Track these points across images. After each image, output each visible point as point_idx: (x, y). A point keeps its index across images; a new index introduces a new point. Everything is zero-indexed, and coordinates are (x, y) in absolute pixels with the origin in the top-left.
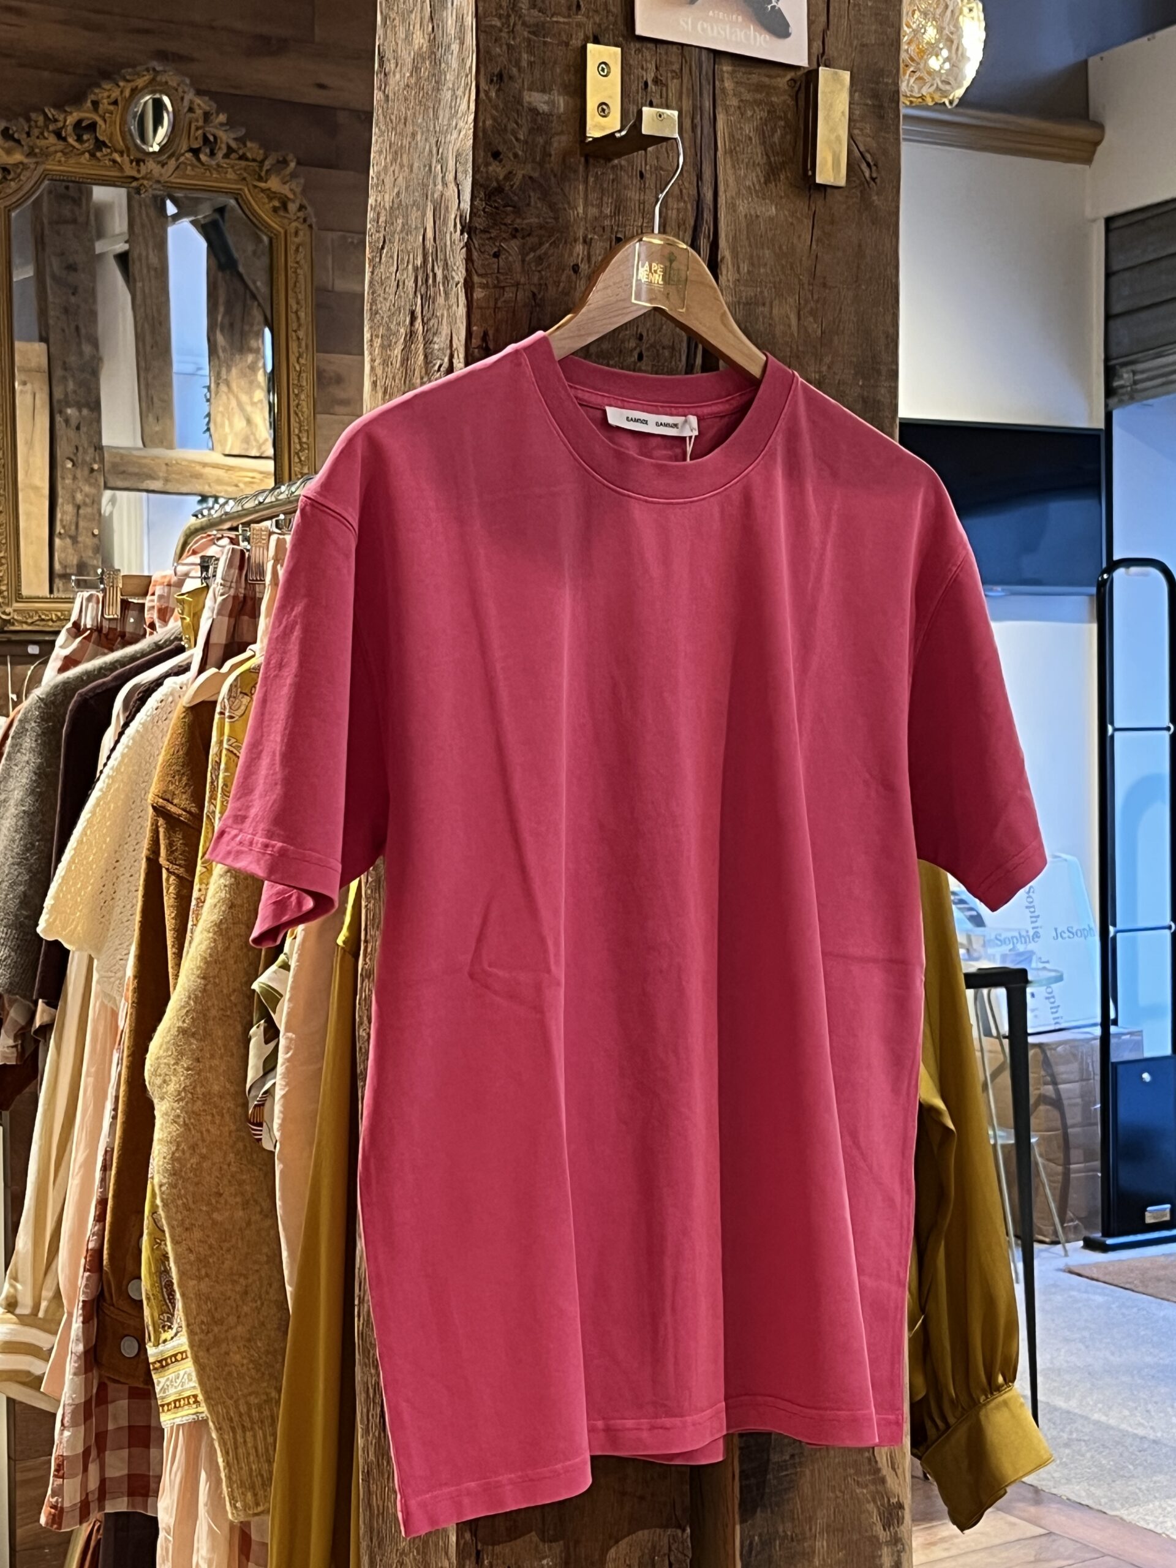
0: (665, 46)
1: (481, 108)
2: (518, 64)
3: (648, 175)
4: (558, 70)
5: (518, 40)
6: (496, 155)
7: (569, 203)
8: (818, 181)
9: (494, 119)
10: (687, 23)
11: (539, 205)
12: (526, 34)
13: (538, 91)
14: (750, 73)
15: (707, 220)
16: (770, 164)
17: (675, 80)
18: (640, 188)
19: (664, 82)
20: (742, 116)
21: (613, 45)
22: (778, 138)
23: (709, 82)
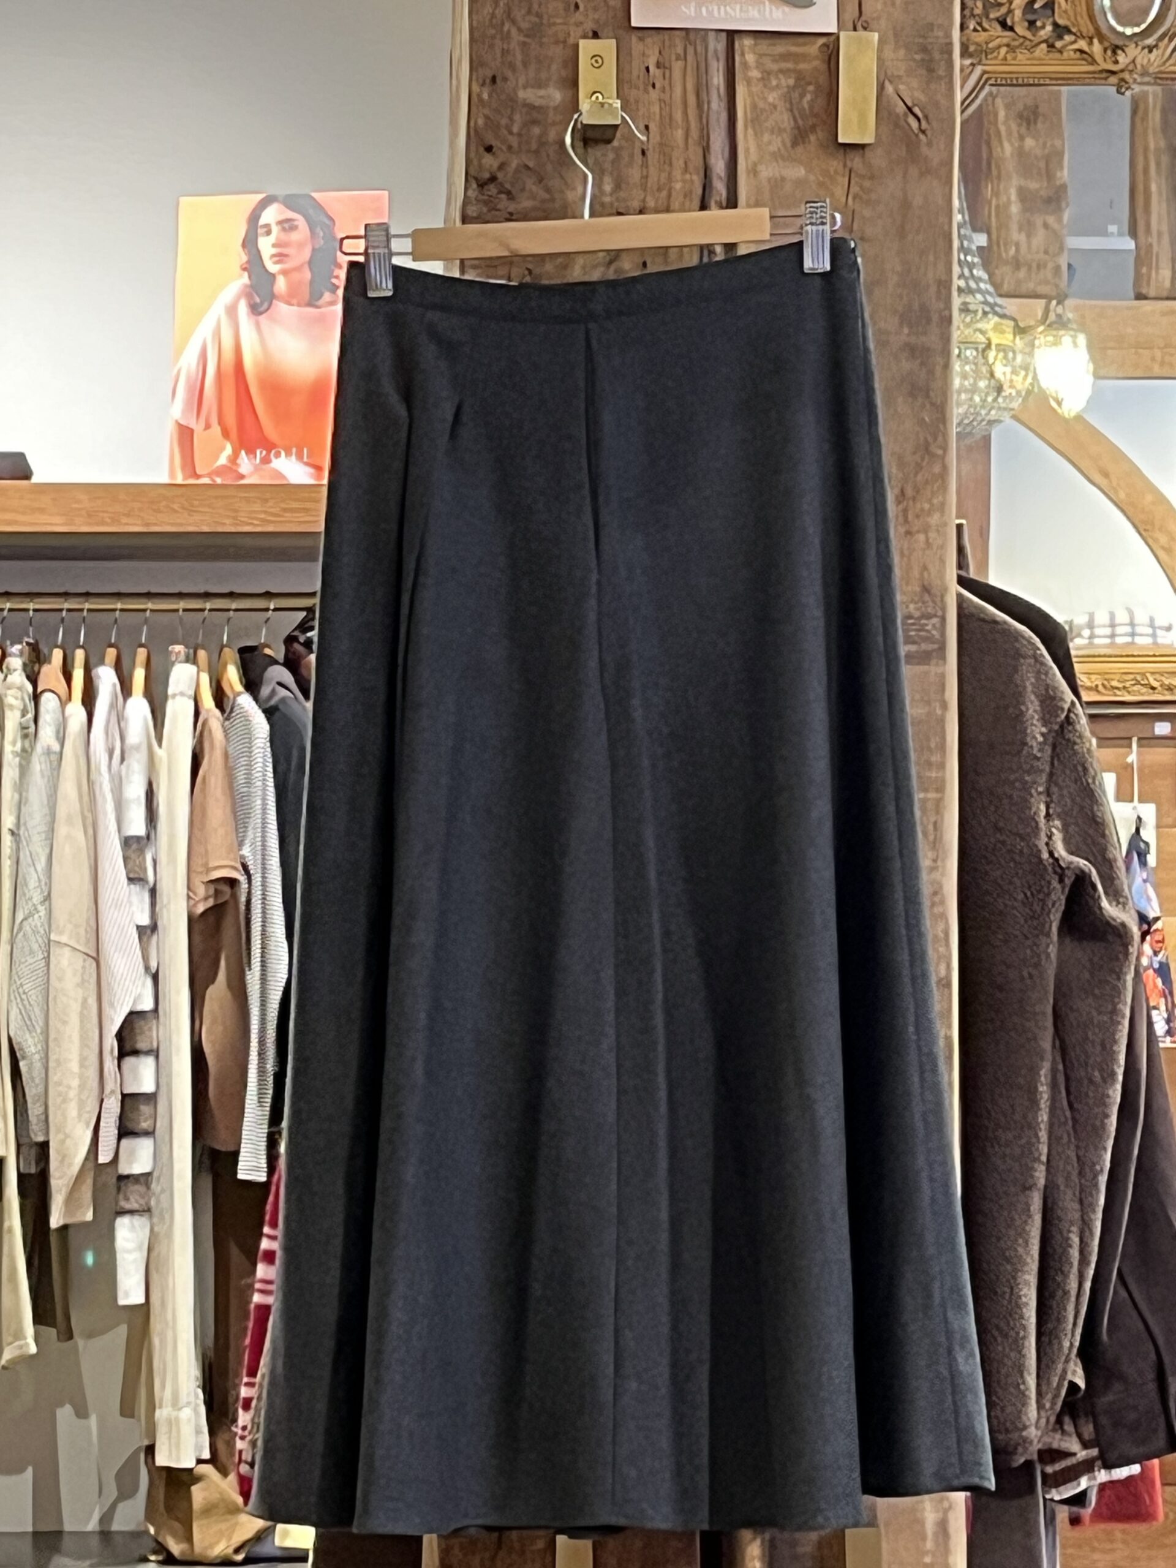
0: (669, 32)
1: (473, 108)
2: (512, 67)
3: (649, 154)
4: (554, 67)
5: (512, 46)
6: (489, 149)
7: (566, 183)
8: (841, 140)
9: (487, 117)
10: (689, 8)
11: (534, 188)
12: (522, 39)
13: (533, 87)
14: (774, 45)
15: (717, 191)
16: (798, 128)
17: (680, 64)
18: (642, 166)
19: (667, 65)
20: (765, 86)
21: (608, 38)
22: (808, 102)
23: (718, 60)
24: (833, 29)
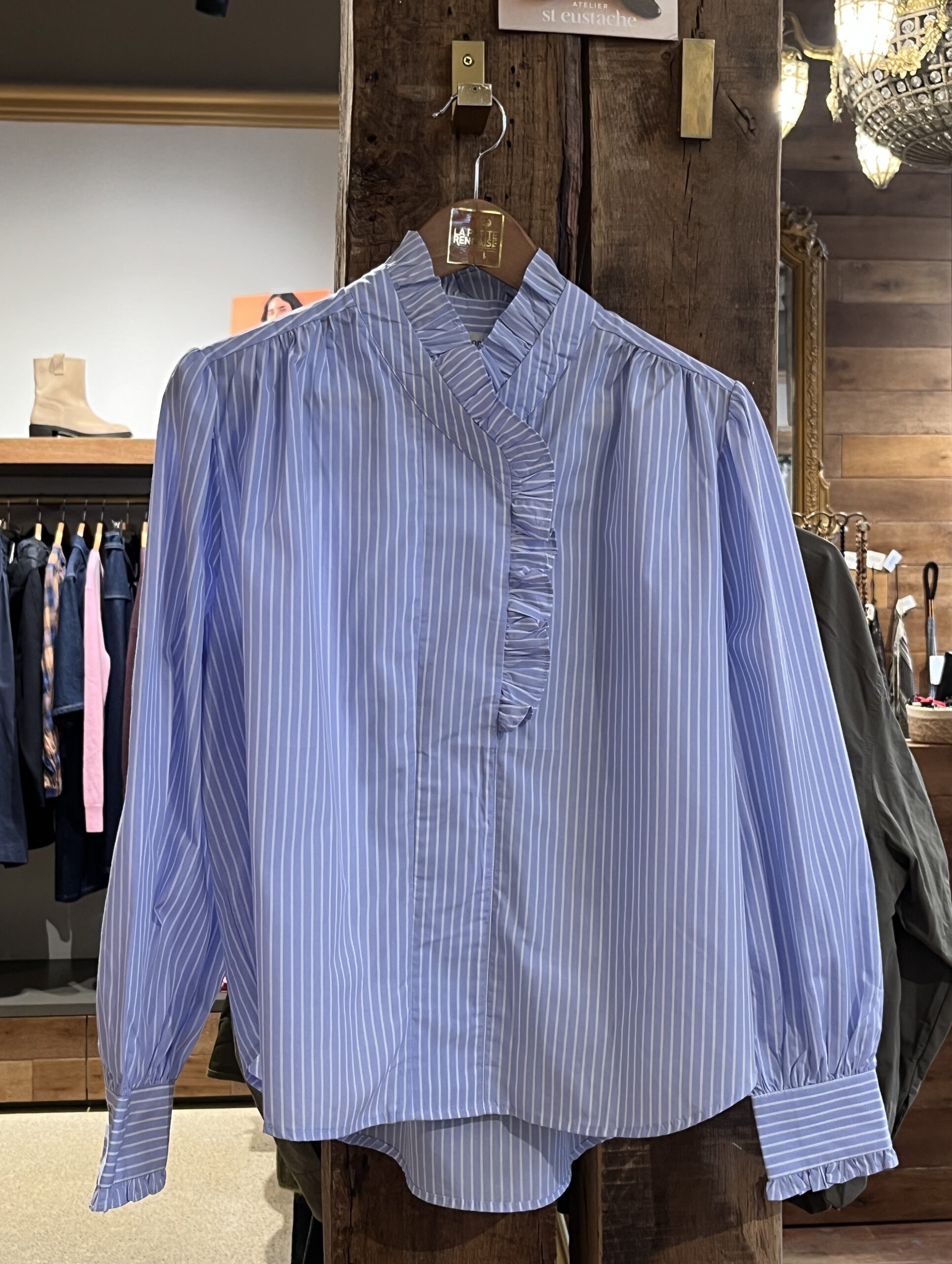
0: (531, 36)
1: (357, 101)
2: (392, 64)
3: (515, 144)
4: (430, 66)
5: (392, 45)
6: (372, 139)
7: (442, 173)
8: (683, 135)
9: (370, 110)
10: (550, 16)
11: (412, 175)
12: (400, 39)
13: (411, 83)
14: (623, 52)
15: (574, 177)
16: (644, 124)
17: (541, 63)
18: (508, 155)
19: (530, 66)
20: (616, 88)
21: (477, 39)
22: (652, 103)
23: (575, 62)
24: (674, 37)
